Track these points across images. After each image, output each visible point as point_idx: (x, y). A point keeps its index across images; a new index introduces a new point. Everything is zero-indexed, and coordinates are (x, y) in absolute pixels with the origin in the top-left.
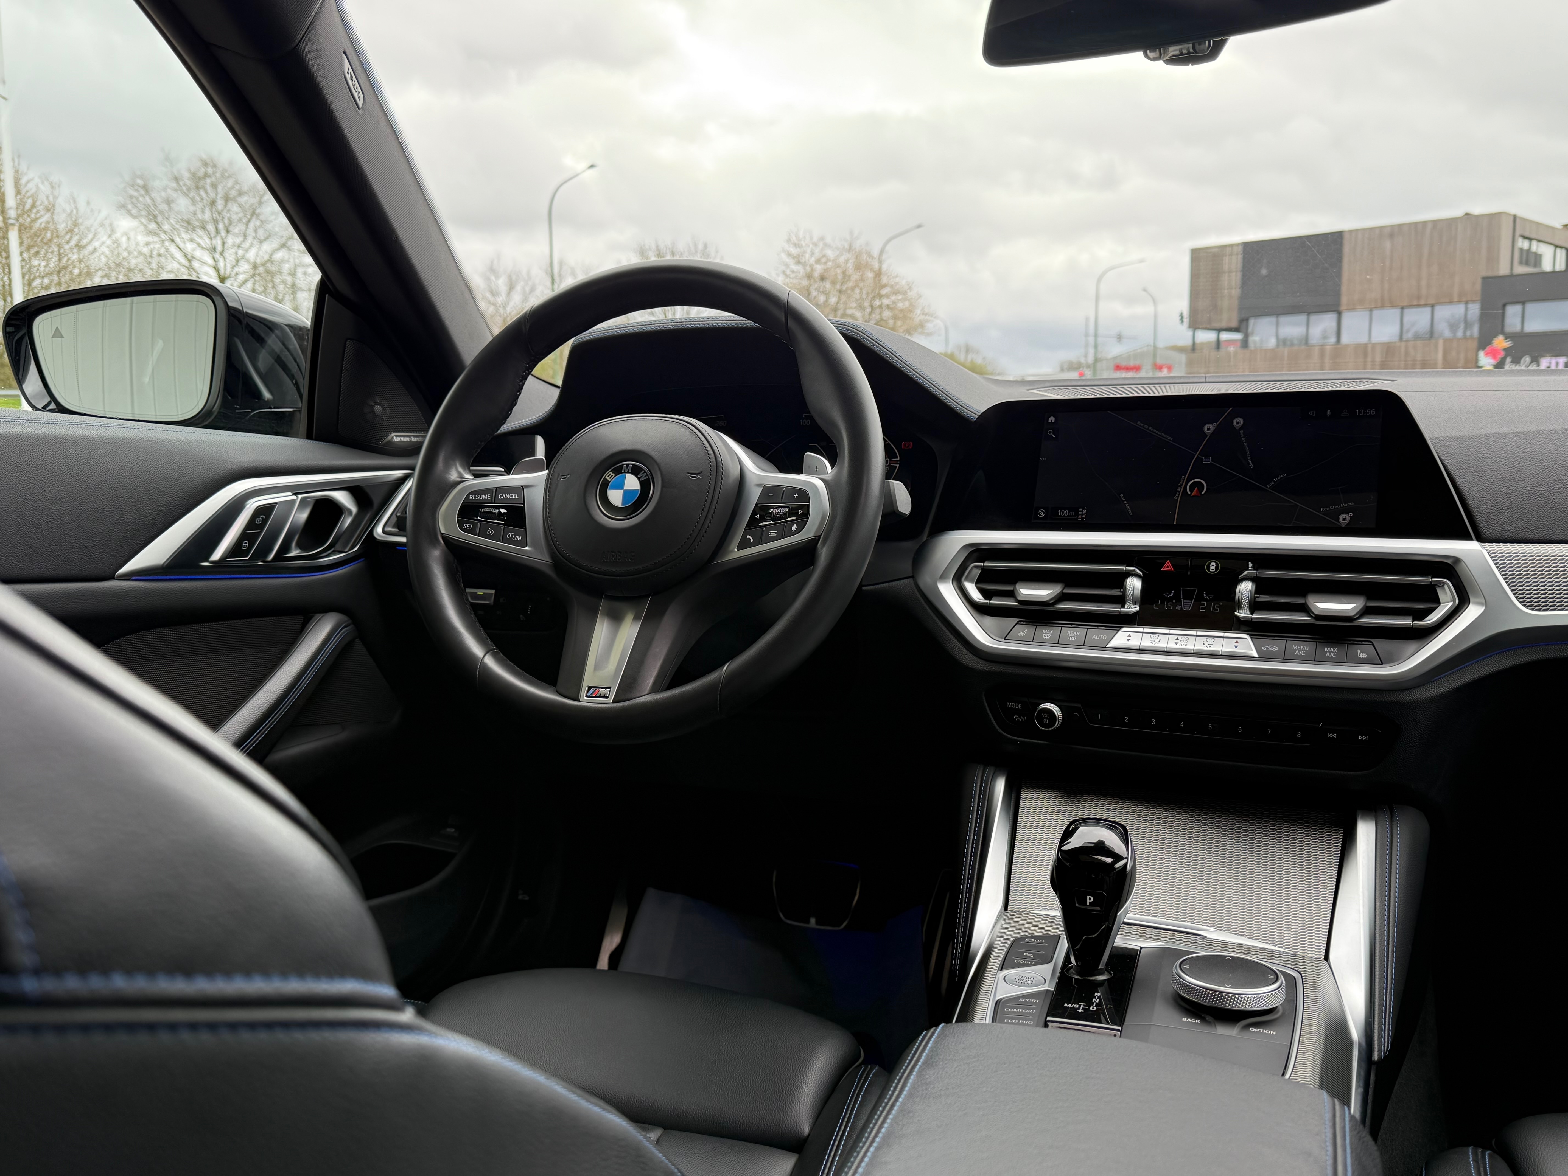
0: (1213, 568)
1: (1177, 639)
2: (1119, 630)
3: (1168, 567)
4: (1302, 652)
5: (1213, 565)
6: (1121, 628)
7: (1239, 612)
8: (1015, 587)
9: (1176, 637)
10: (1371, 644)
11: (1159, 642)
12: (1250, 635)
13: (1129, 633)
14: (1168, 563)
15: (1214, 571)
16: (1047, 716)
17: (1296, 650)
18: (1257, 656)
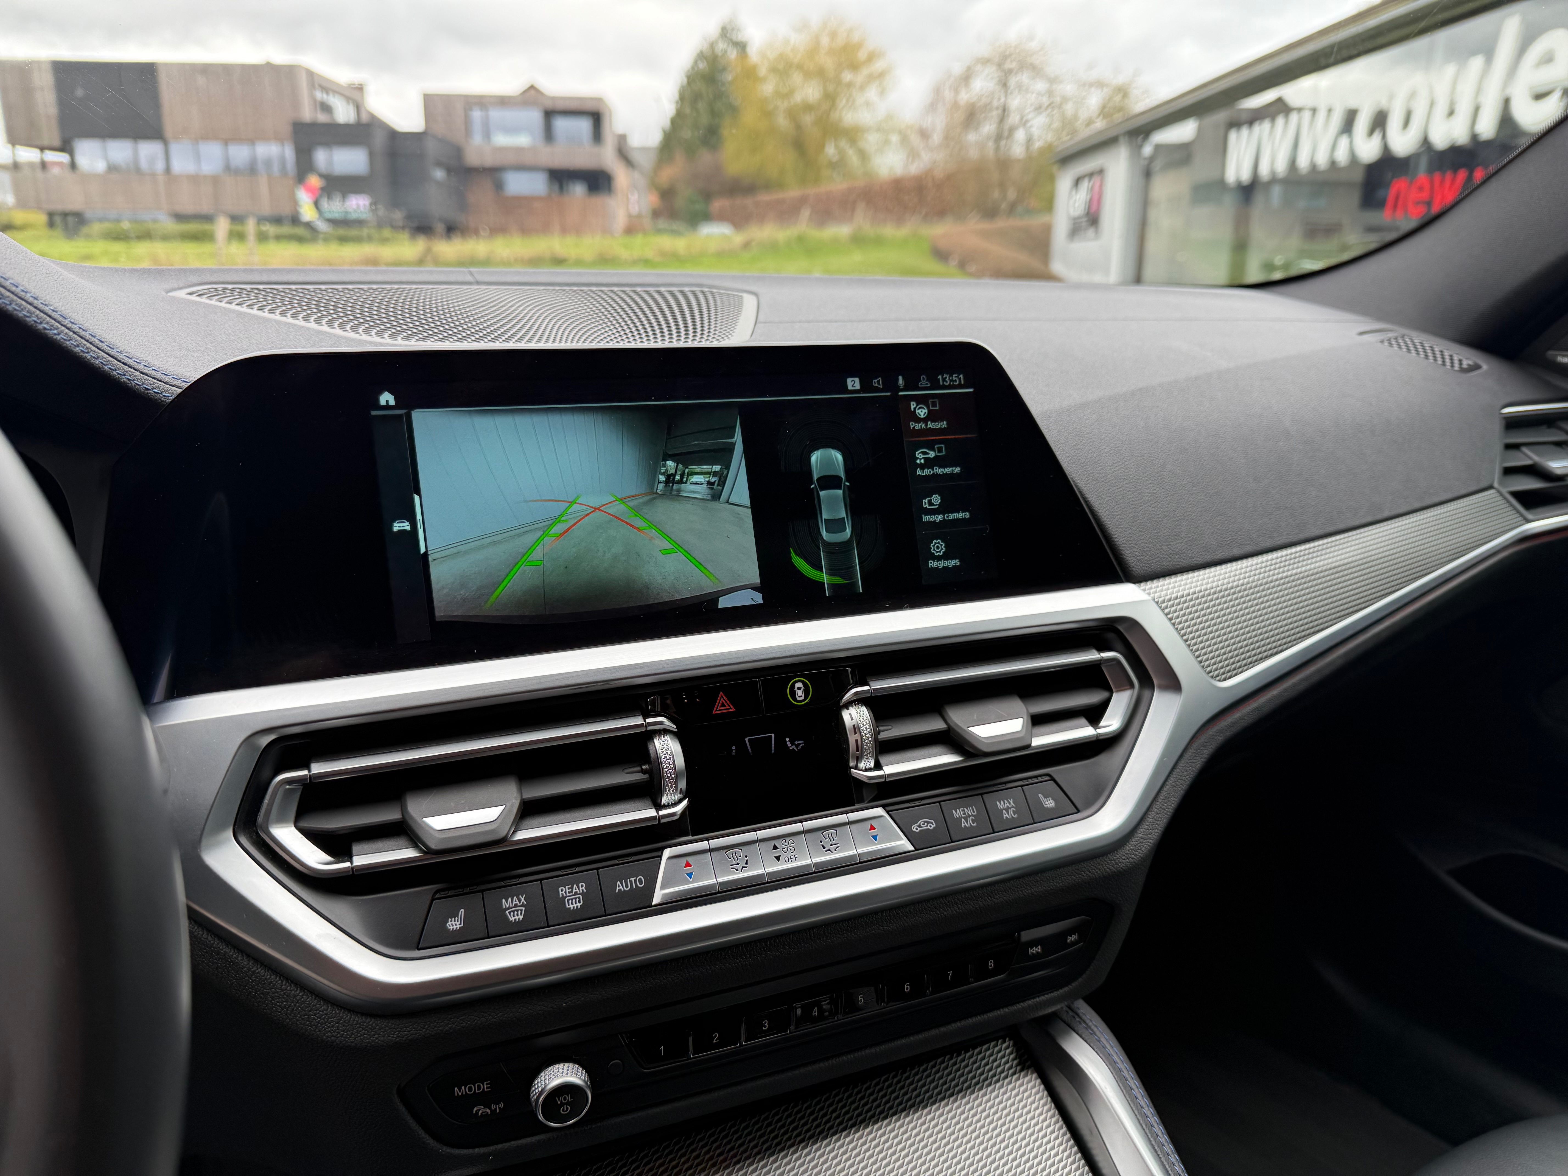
0: (800, 693)
1: (775, 848)
2: (661, 856)
3: (723, 705)
4: (970, 820)
5: (799, 688)
6: (662, 849)
7: (856, 768)
8: (404, 810)
9: (772, 843)
10: (1048, 778)
11: (746, 863)
12: (884, 806)
13: (683, 861)
14: (722, 698)
15: (802, 698)
16: (569, 1098)
17: (960, 818)
18: (911, 848)
